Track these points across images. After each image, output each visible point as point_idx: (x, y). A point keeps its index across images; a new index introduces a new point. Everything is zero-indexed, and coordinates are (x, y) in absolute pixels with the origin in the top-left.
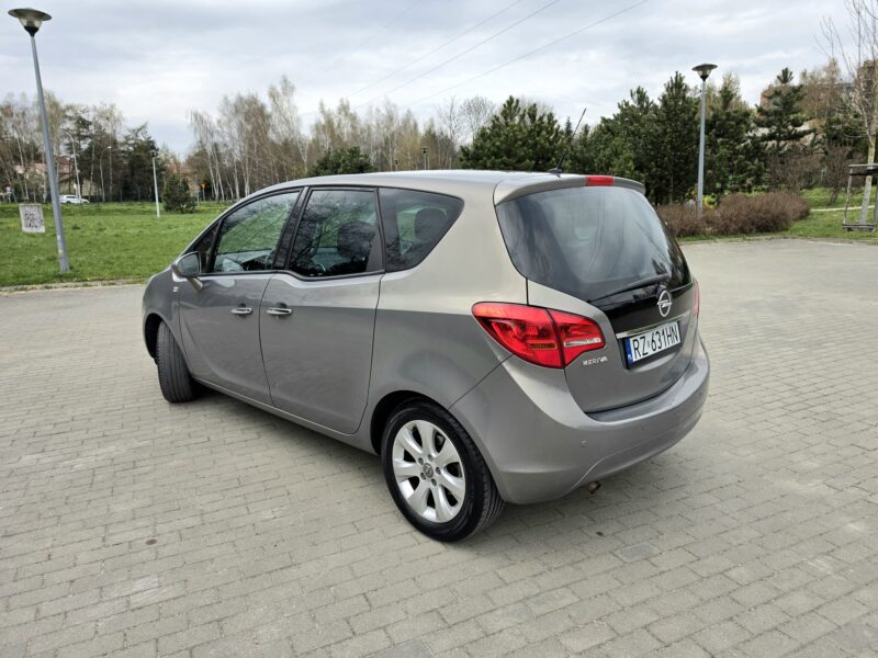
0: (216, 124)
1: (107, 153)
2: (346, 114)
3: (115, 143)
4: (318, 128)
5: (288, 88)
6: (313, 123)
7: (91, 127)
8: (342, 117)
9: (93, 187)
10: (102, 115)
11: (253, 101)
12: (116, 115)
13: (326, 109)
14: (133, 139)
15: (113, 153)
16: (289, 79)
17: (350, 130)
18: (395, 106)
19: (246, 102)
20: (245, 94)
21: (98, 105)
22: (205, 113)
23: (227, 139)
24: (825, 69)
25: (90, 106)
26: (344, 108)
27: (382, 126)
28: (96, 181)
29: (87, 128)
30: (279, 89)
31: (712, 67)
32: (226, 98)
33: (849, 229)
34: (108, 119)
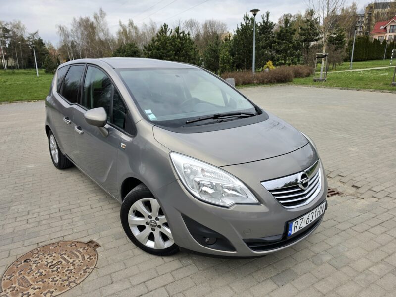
0: (70, 32)
1: (19, 45)
2: (132, 27)
3: (23, 40)
4: (119, 33)
5: (103, 14)
6: (117, 31)
7: (11, 32)
8: (131, 28)
9: (13, 62)
10: (14, 26)
11: (87, 20)
12: (22, 26)
13: (122, 24)
14: (31, 38)
15: (22, 45)
16: (103, 10)
17: (135, 34)
18: (155, 23)
19: (84, 21)
20: (84, 17)
21: (12, 22)
22: (65, 26)
23: (76, 38)
24: (351, 8)
25: (9, 22)
26: (131, 24)
27: (150, 32)
28: (14, 58)
29: (9, 33)
30: (99, 15)
31: (258, 11)
32: (75, 19)
33: (315, 81)
34: (18, 28)
